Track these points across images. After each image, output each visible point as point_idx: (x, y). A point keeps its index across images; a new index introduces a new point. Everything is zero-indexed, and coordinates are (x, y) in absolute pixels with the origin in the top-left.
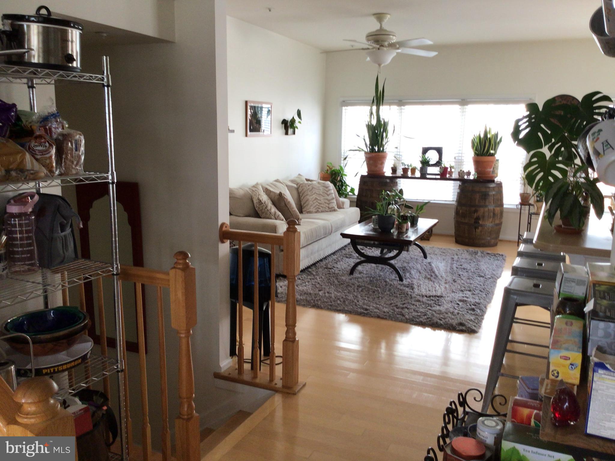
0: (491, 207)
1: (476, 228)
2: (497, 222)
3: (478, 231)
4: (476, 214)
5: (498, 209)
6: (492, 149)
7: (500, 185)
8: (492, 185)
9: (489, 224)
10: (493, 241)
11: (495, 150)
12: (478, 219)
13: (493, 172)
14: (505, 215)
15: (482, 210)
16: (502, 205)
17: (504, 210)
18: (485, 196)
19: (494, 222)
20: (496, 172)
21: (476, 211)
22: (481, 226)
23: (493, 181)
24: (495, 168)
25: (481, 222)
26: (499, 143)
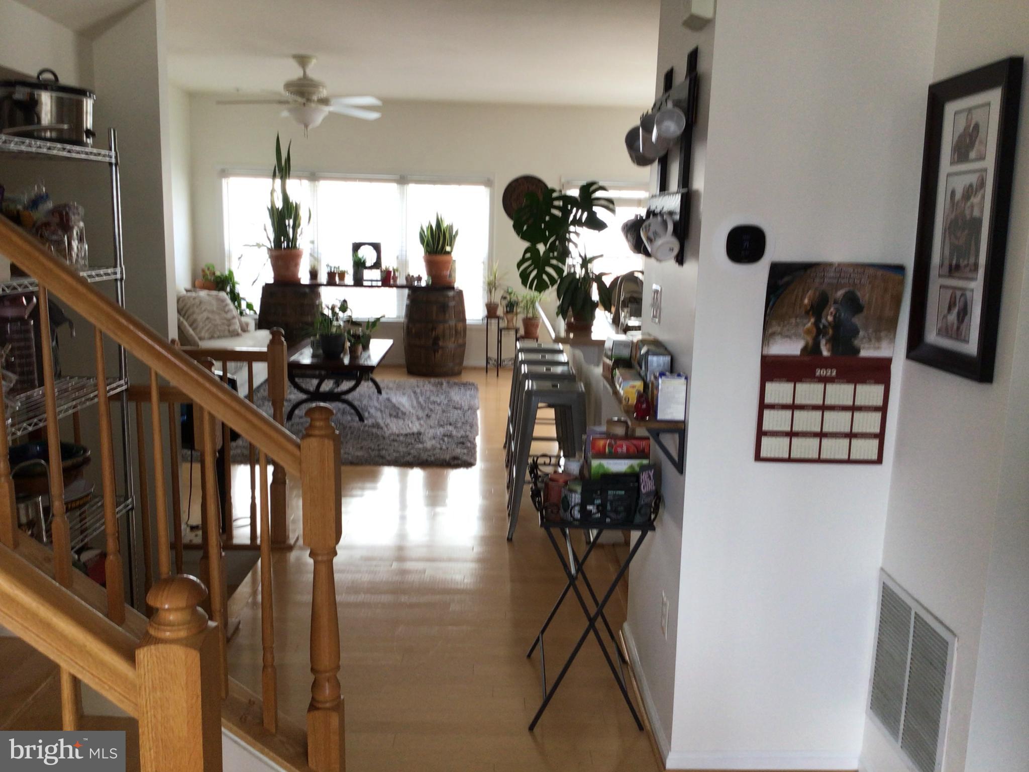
0: (452, 323)
1: (435, 351)
2: (460, 341)
3: (438, 355)
4: (434, 333)
5: (460, 325)
6: (447, 245)
7: (460, 293)
8: (451, 294)
9: (450, 345)
10: (456, 368)
11: (451, 245)
12: (436, 339)
13: (450, 275)
14: (468, 332)
15: (441, 327)
16: (464, 320)
17: (467, 327)
18: (444, 308)
19: (458, 341)
20: (453, 275)
21: (434, 329)
22: (442, 348)
23: (453, 288)
24: (453, 271)
25: (441, 343)
26: (455, 237)
